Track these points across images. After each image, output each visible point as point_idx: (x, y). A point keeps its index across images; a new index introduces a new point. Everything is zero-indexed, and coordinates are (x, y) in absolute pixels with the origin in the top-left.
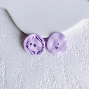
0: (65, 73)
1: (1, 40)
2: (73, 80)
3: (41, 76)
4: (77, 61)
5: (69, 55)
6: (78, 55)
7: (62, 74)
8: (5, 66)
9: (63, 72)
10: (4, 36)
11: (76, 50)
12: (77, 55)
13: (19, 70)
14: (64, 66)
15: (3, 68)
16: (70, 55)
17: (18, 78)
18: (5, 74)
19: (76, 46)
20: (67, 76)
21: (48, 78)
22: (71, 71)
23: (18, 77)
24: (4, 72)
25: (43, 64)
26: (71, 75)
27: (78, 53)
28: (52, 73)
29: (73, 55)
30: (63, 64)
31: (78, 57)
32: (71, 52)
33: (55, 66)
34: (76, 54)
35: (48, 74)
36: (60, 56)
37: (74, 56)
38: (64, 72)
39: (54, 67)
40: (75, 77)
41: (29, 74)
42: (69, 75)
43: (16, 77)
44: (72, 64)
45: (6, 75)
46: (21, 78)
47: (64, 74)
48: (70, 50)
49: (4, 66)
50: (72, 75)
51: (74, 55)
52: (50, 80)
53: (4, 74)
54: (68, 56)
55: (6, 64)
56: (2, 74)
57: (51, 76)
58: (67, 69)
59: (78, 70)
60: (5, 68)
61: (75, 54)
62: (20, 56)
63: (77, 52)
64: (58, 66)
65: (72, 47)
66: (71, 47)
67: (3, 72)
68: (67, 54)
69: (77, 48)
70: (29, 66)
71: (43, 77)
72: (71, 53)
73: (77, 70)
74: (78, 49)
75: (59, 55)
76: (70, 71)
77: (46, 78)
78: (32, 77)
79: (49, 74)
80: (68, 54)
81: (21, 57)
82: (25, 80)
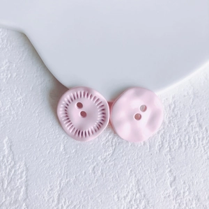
0: (173, 188)
1: (14, 109)
2: (194, 206)
3: (116, 196)
4: (202, 157)
5: (181, 143)
6: (204, 142)
7: (166, 189)
8: (25, 172)
9: (169, 184)
10: (21, 97)
11: (197, 129)
12: (201, 143)
13: (60, 184)
14: (169, 169)
15: (21, 178)
16: (183, 144)
17: (58, 203)
18: (27, 193)
19: (198, 121)
20: (178, 195)
21: (131, 201)
22: (186, 182)
23: (59, 200)
24: (24, 188)
25: (119, 166)
26: (187, 193)
27: (203, 138)
28: (141, 188)
29: (192, 143)
30: (167, 166)
31: (204, 147)
32: (185, 136)
33: (148, 170)
34: (199, 139)
35: (132, 190)
36: (159, 145)
37: (195, 146)
38: (171, 185)
39: (145, 173)
40: (197, 196)
41: (84, 192)
42: (184, 193)
43: (53, 201)
44: (190, 166)
45: (27, 197)
46: (65, 202)
47: (171, 190)
48: (185, 130)
49: (22, 172)
50: (190, 192)
51: (195, 142)
52: (138, 205)
53: (22, 193)
54: (180, 146)
55: (27, 169)
56: (18, 193)
57: (138, 195)
58: (177, 178)
59: (204, 181)
60: (24, 178)
61: (197, 140)
62: (62, 148)
63: (201, 136)
64: (156, 170)
65: (189, 123)
66: (187, 124)
67: (22, 187)
68: (177, 141)
69: (200, 126)
70: (83, 172)
71: (118, 198)
72: (187, 137)
73: (202, 180)
74: (204, 129)
75: (157, 144)
76: (184, 183)
77: (128, 199)
78: (92, 198)
79: (135, 191)
80: (180, 140)
81: (65, 149)
82: (75, 206)
